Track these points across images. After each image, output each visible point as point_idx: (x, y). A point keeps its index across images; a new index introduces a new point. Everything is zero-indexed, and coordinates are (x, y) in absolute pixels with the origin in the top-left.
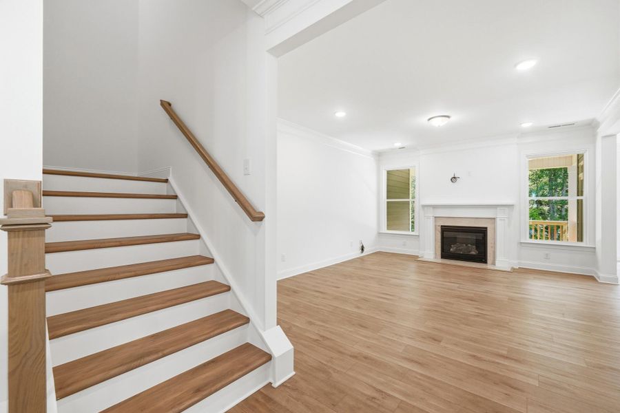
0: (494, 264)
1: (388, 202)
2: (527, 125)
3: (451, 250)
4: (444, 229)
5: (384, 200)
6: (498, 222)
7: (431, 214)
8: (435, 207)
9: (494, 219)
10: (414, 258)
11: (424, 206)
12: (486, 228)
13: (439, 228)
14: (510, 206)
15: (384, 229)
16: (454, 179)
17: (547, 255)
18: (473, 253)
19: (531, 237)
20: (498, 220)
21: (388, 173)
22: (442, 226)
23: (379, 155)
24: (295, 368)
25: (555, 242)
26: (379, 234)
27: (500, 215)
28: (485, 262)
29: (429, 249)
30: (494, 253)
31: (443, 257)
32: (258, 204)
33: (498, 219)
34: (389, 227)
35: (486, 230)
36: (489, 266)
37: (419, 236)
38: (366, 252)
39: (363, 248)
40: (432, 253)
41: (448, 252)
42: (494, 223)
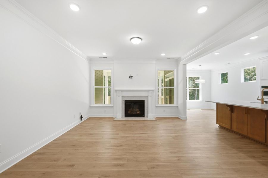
0: (147, 117)
1: (95, 88)
3: (129, 112)
5: (93, 87)
6: (149, 98)
7: (120, 94)
8: (122, 91)
9: (147, 96)
10: (111, 119)
11: (116, 91)
12: (144, 101)
13: (124, 102)
14: (153, 91)
15: (94, 104)
16: (131, 77)
17: (164, 110)
18: (138, 113)
21: (96, 71)
22: (125, 101)
23: (91, 60)
26: (91, 107)
27: (150, 95)
28: (144, 117)
29: (119, 113)
30: (147, 112)
31: (125, 116)
33: (149, 96)
34: (96, 102)
35: (144, 102)
37: (113, 106)
38: (84, 119)
39: (81, 117)
40: (121, 115)
41: (127, 114)
42: (147, 98)
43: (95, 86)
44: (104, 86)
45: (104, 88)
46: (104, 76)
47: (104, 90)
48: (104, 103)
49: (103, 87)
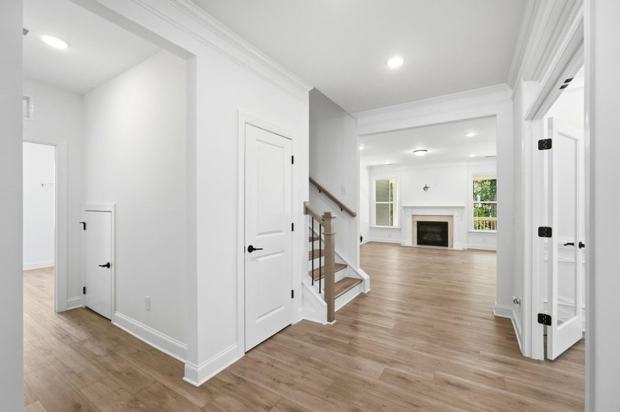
0: (452, 247)
1: (377, 204)
2: (472, 156)
3: (424, 238)
4: (420, 224)
5: (374, 202)
6: (455, 219)
7: (410, 213)
8: (413, 208)
9: (452, 216)
10: (398, 245)
11: (404, 208)
12: (447, 222)
13: (416, 223)
14: (462, 208)
15: (374, 225)
16: (426, 188)
17: (484, 239)
18: (439, 240)
19: (475, 228)
20: (455, 217)
21: (377, 182)
22: (417, 221)
24: (371, 287)
25: (492, 231)
26: (371, 228)
27: (456, 214)
28: (447, 246)
29: (409, 238)
30: (452, 239)
31: (418, 243)
32: (352, 209)
34: (378, 223)
35: (448, 224)
36: (449, 248)
37: (401, 229)
38: (364, 241)
39: (361, 238)
40: (411, 241)
41: (422, 240)
42: (452, 219)
43: (377, 201)
44: (392, 200)
45: (392, 205)
46: (391, 184)
47: (392, 207)
48: (392, 224)
49: (390, 203)
